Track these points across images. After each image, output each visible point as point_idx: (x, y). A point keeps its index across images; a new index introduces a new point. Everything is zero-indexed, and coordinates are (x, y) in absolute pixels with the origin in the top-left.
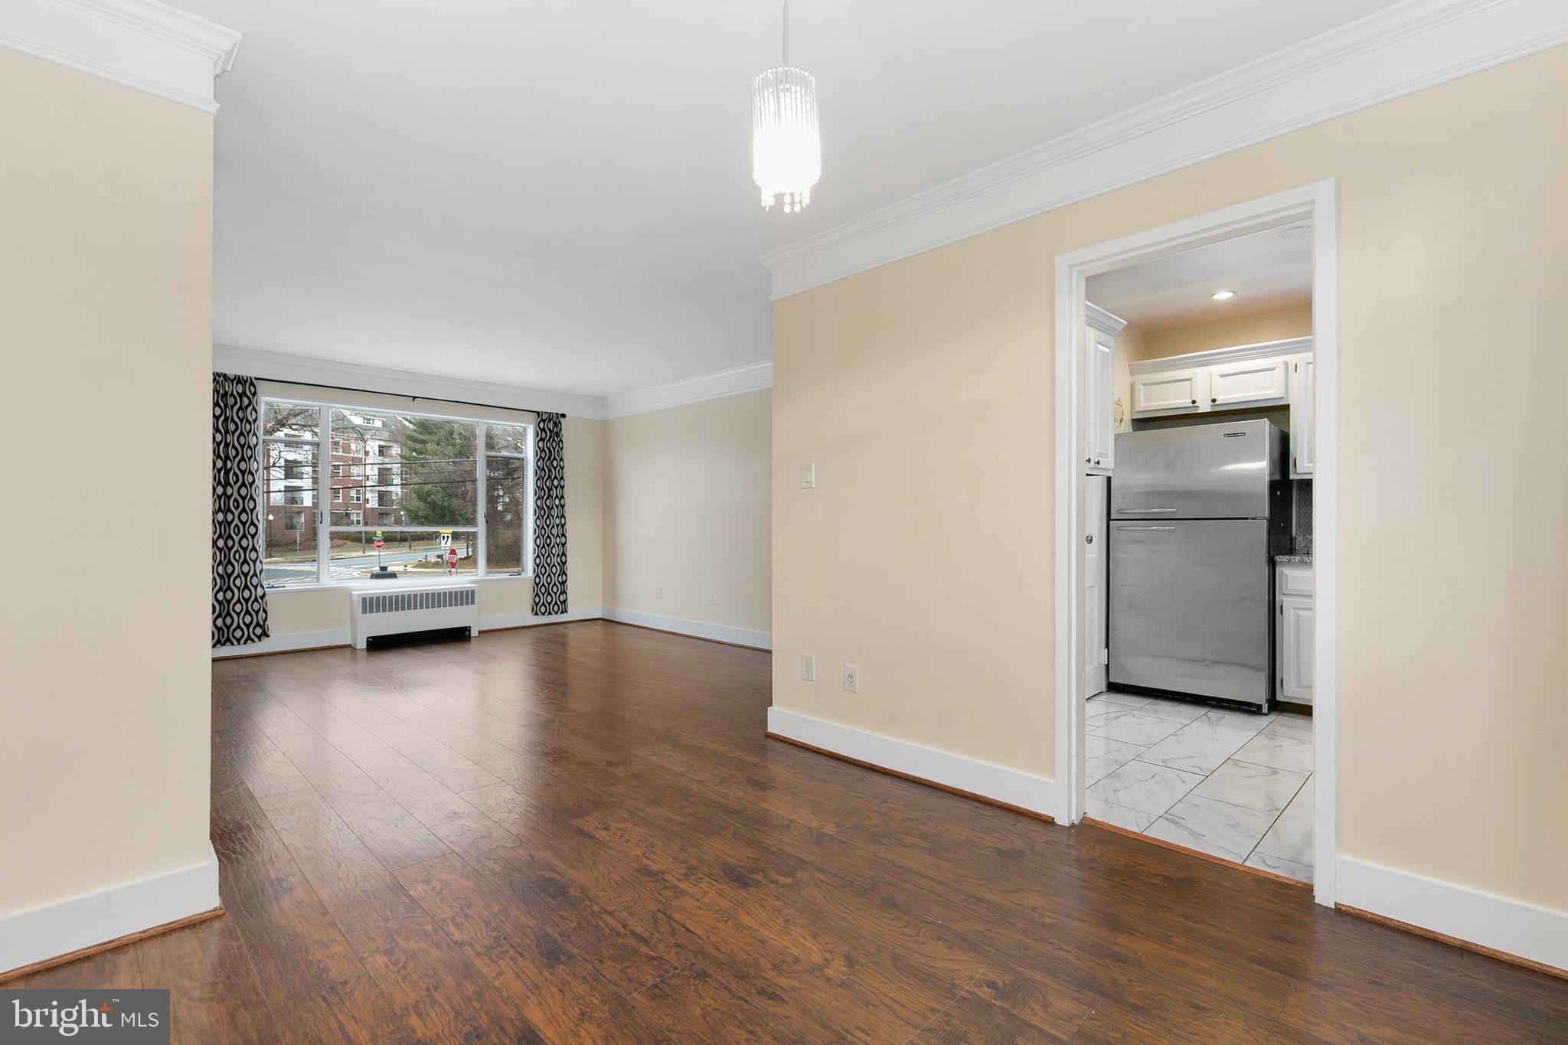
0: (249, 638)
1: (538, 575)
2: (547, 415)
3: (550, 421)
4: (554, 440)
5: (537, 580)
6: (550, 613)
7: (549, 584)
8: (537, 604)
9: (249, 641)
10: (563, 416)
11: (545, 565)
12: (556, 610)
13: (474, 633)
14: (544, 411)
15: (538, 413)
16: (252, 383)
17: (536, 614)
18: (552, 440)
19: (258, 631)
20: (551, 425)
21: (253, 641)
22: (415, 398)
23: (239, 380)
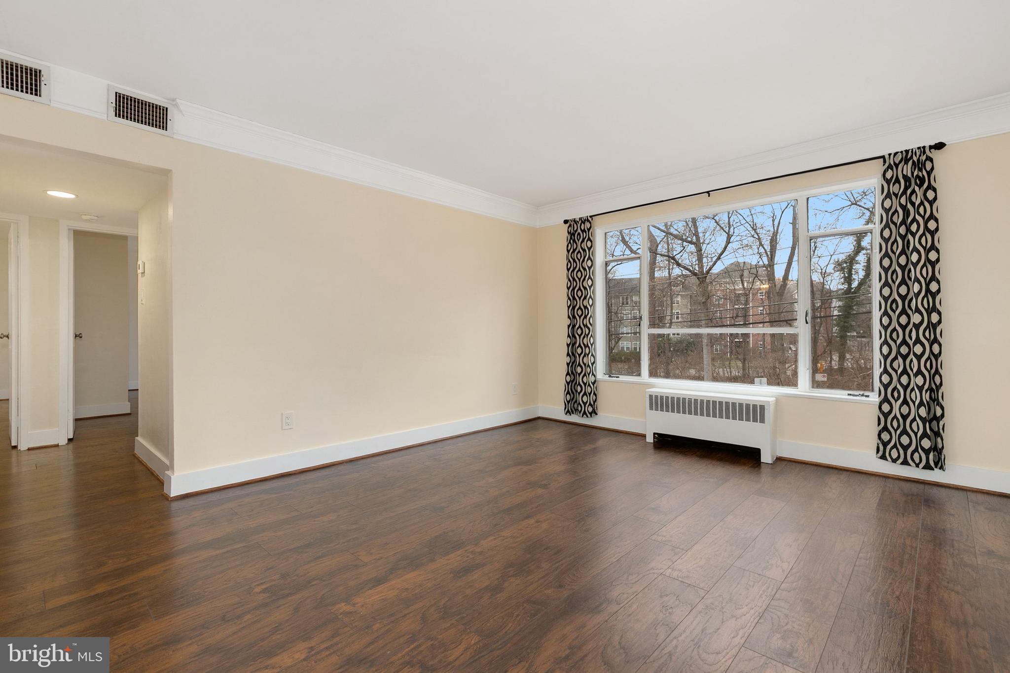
0: (585, 413)
1: (886, 400)
2: (899, 157)
3: (906, 163)
4: (914, 191)
5: (886, 408)
6: (905, 462)
7: (905, 418)
8: (885, 444)
9: (585, 416)
10: (940, 146)
11: (899, 387)
12: (917, 461)
13: (766, 457)
14: (893, 152)
15: (883, 157)
16: (588, 220)
17: (883, 457)
18: (909, 192)
19: (590, 409)
20: (908, 169)
21: (587, 417)
22: (708, 192)
23: (583, 221)
